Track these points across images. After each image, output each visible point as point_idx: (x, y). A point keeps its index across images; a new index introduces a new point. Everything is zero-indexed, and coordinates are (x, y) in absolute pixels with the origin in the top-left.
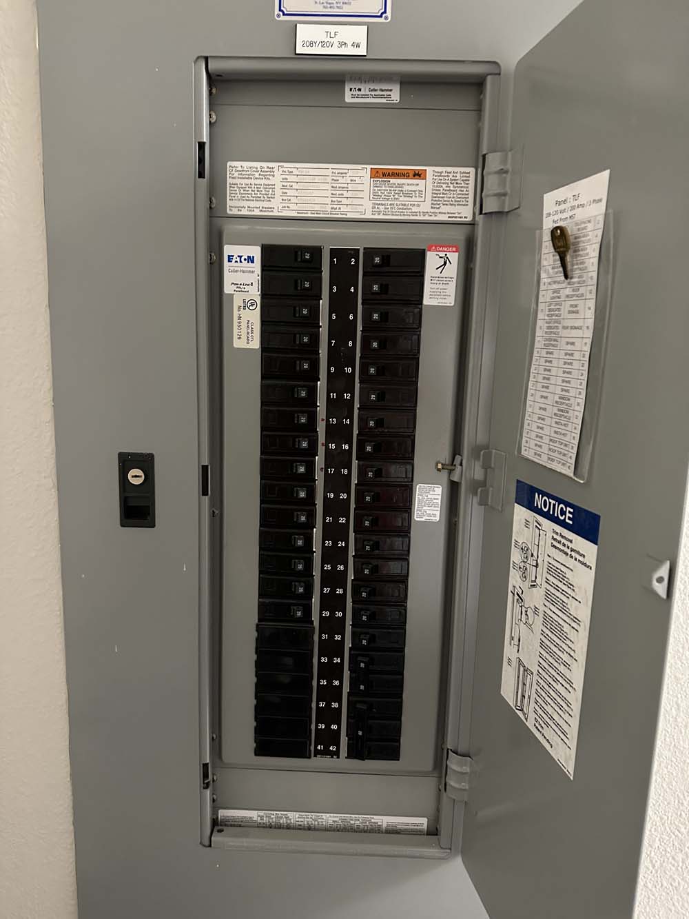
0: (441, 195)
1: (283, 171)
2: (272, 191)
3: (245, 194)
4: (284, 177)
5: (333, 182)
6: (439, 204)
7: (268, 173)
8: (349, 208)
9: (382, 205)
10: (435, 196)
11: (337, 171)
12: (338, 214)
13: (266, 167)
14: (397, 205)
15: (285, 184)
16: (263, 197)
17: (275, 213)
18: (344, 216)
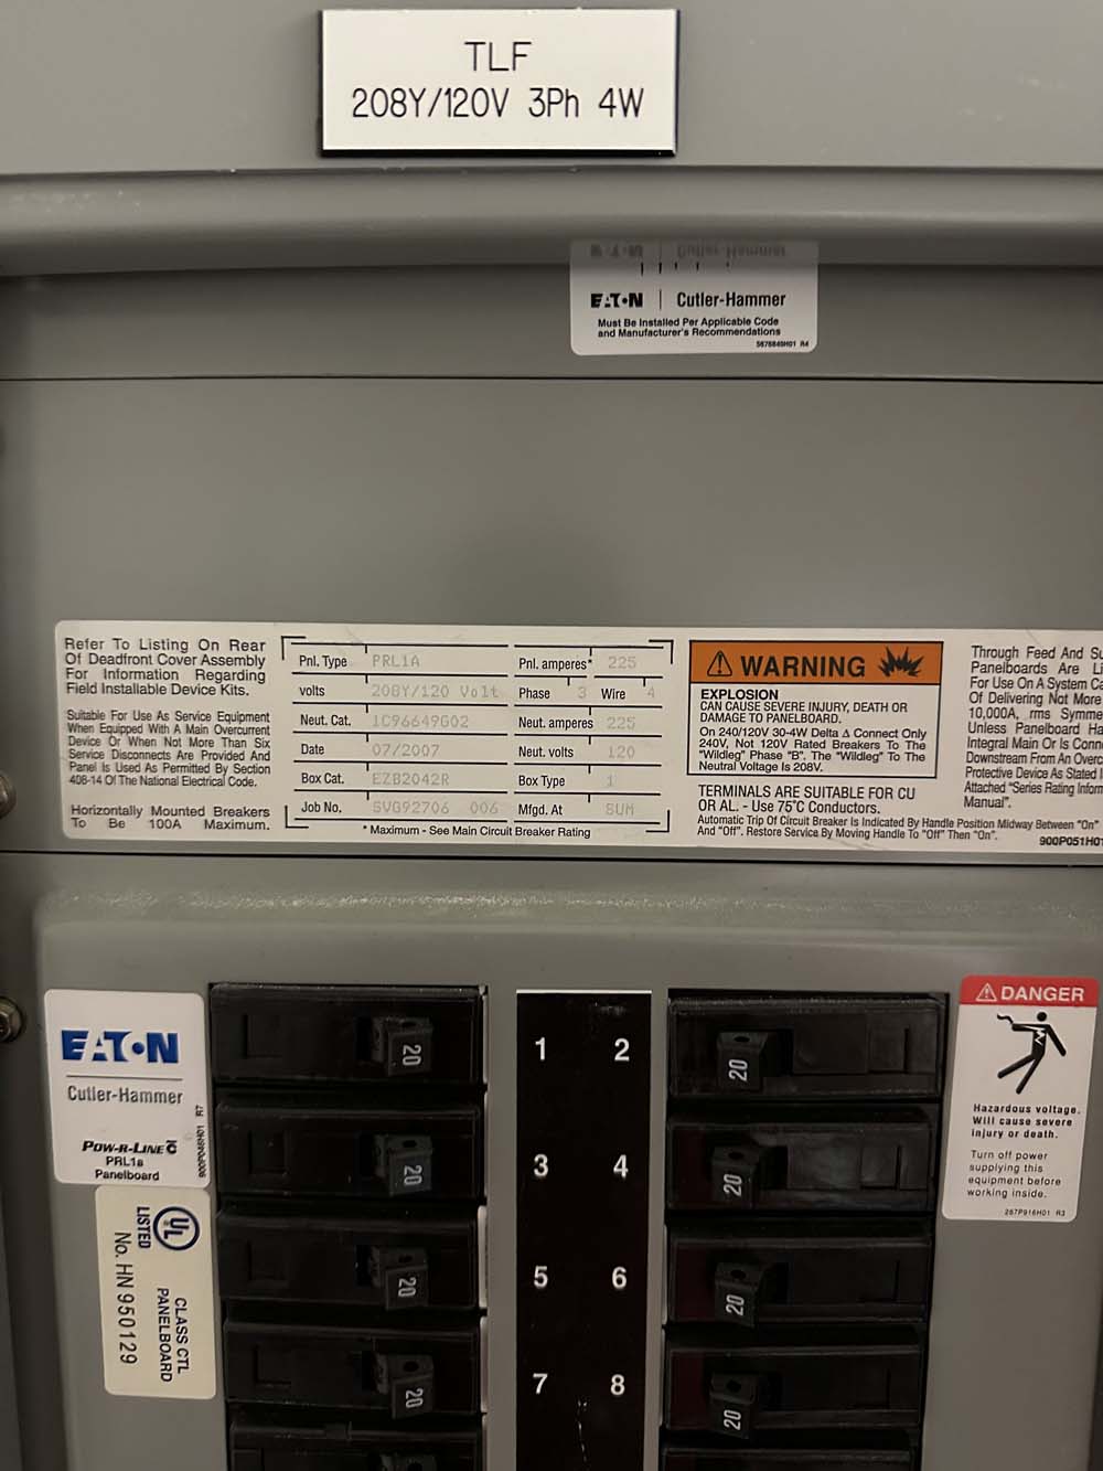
0: (1011, 751)
1: (302, 659)
2: (257, 742)
3: (139, 755)
4: (308, 682)
5: (524, 700)
6: (997, 789)
7: (237, 669)
8: (597, 809)
9: (743, 792)
10: (984, 752)
11: (541, 656)
12: (548, 833)
13: (224, 645)
14: (809, 792)
15: (313, 711)
16: (219, 768)
17: (276, 833)
18: (580, 841)
